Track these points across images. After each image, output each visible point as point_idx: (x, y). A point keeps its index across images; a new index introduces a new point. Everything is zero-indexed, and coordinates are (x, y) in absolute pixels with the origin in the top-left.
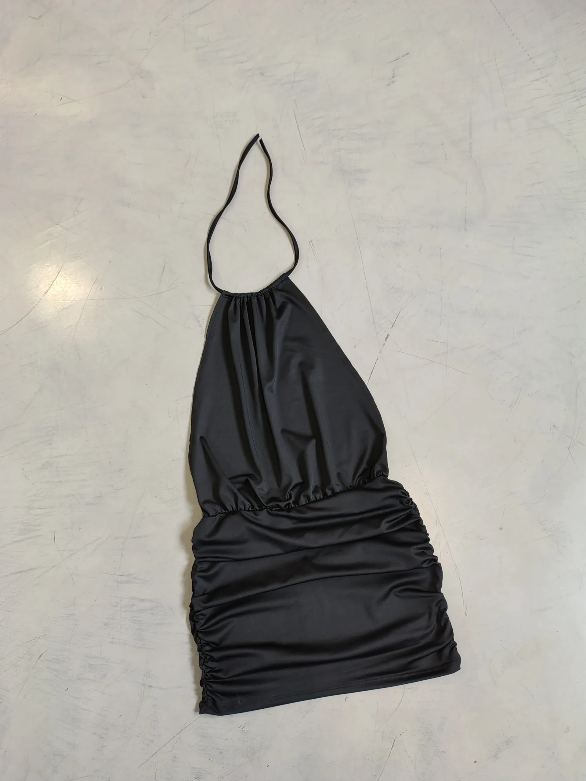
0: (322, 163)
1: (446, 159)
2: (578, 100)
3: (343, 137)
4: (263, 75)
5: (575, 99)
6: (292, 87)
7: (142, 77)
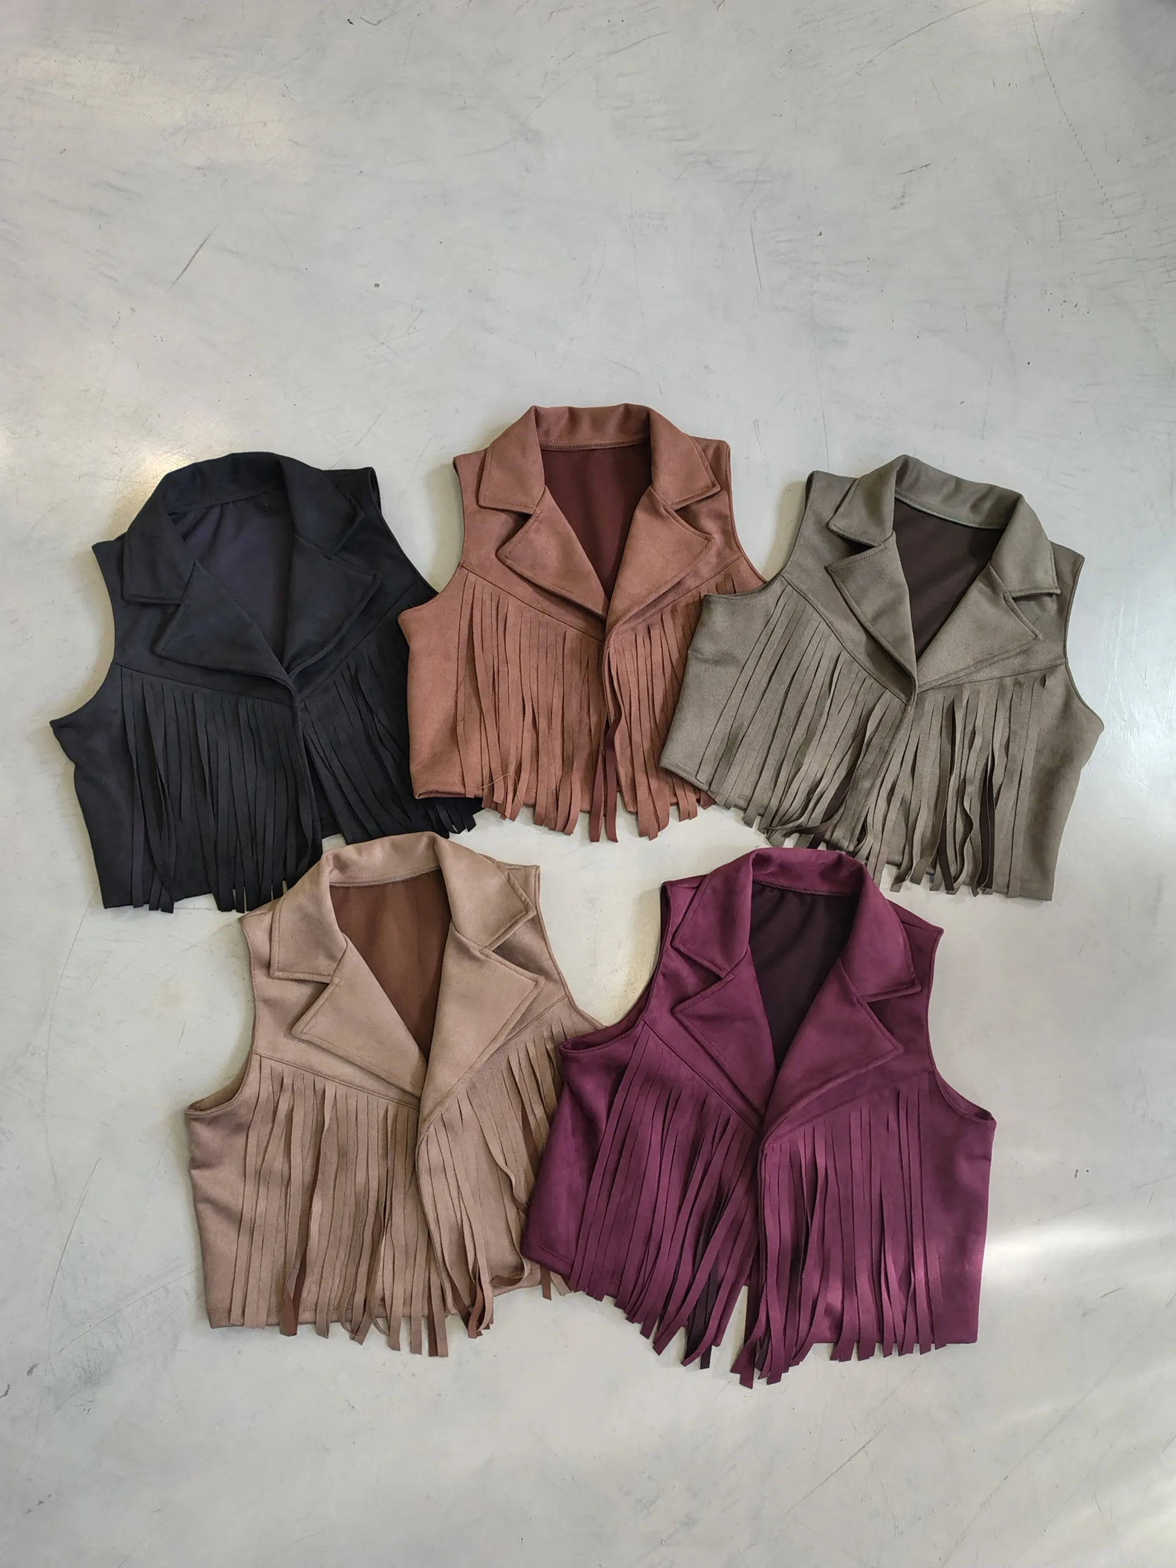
0: (785, 308)
1: (967, 331)
2: (1168, 271)
3: (820, 275)
4: (710, 164)
5: (1165, 269)
6: (752, 190)
7: (527, 139)
